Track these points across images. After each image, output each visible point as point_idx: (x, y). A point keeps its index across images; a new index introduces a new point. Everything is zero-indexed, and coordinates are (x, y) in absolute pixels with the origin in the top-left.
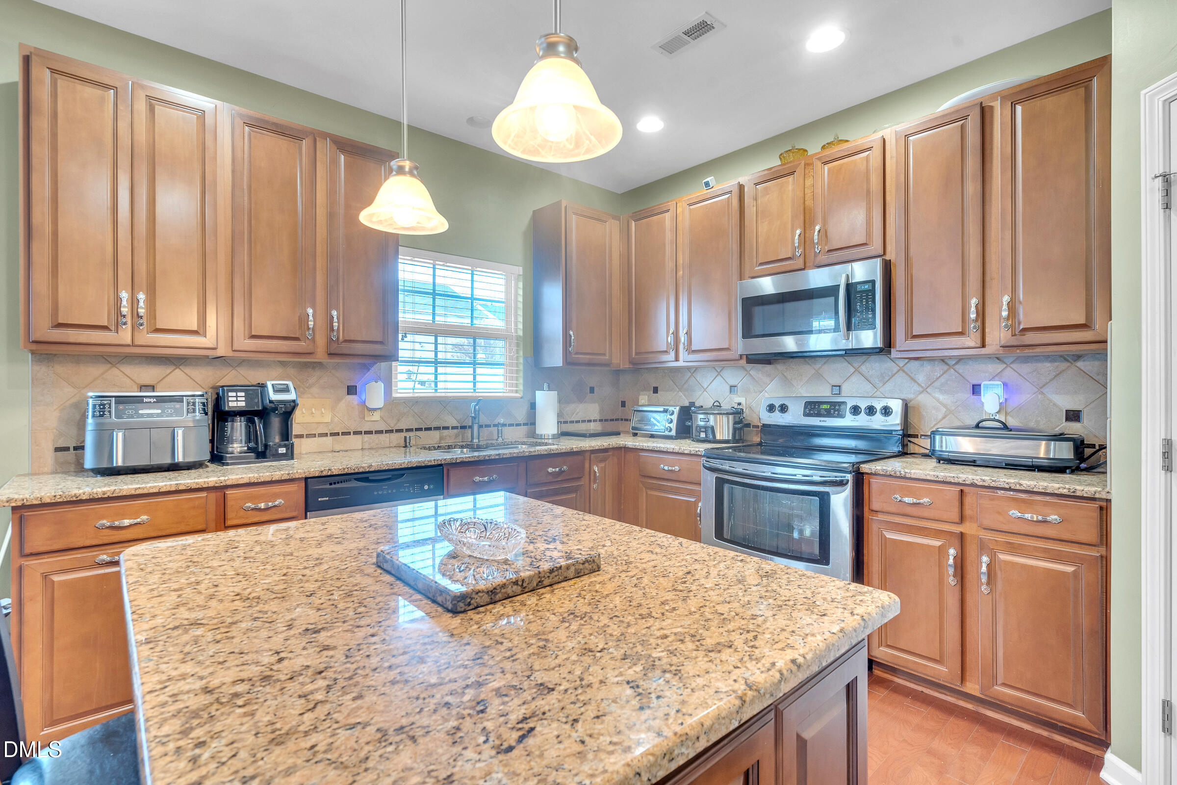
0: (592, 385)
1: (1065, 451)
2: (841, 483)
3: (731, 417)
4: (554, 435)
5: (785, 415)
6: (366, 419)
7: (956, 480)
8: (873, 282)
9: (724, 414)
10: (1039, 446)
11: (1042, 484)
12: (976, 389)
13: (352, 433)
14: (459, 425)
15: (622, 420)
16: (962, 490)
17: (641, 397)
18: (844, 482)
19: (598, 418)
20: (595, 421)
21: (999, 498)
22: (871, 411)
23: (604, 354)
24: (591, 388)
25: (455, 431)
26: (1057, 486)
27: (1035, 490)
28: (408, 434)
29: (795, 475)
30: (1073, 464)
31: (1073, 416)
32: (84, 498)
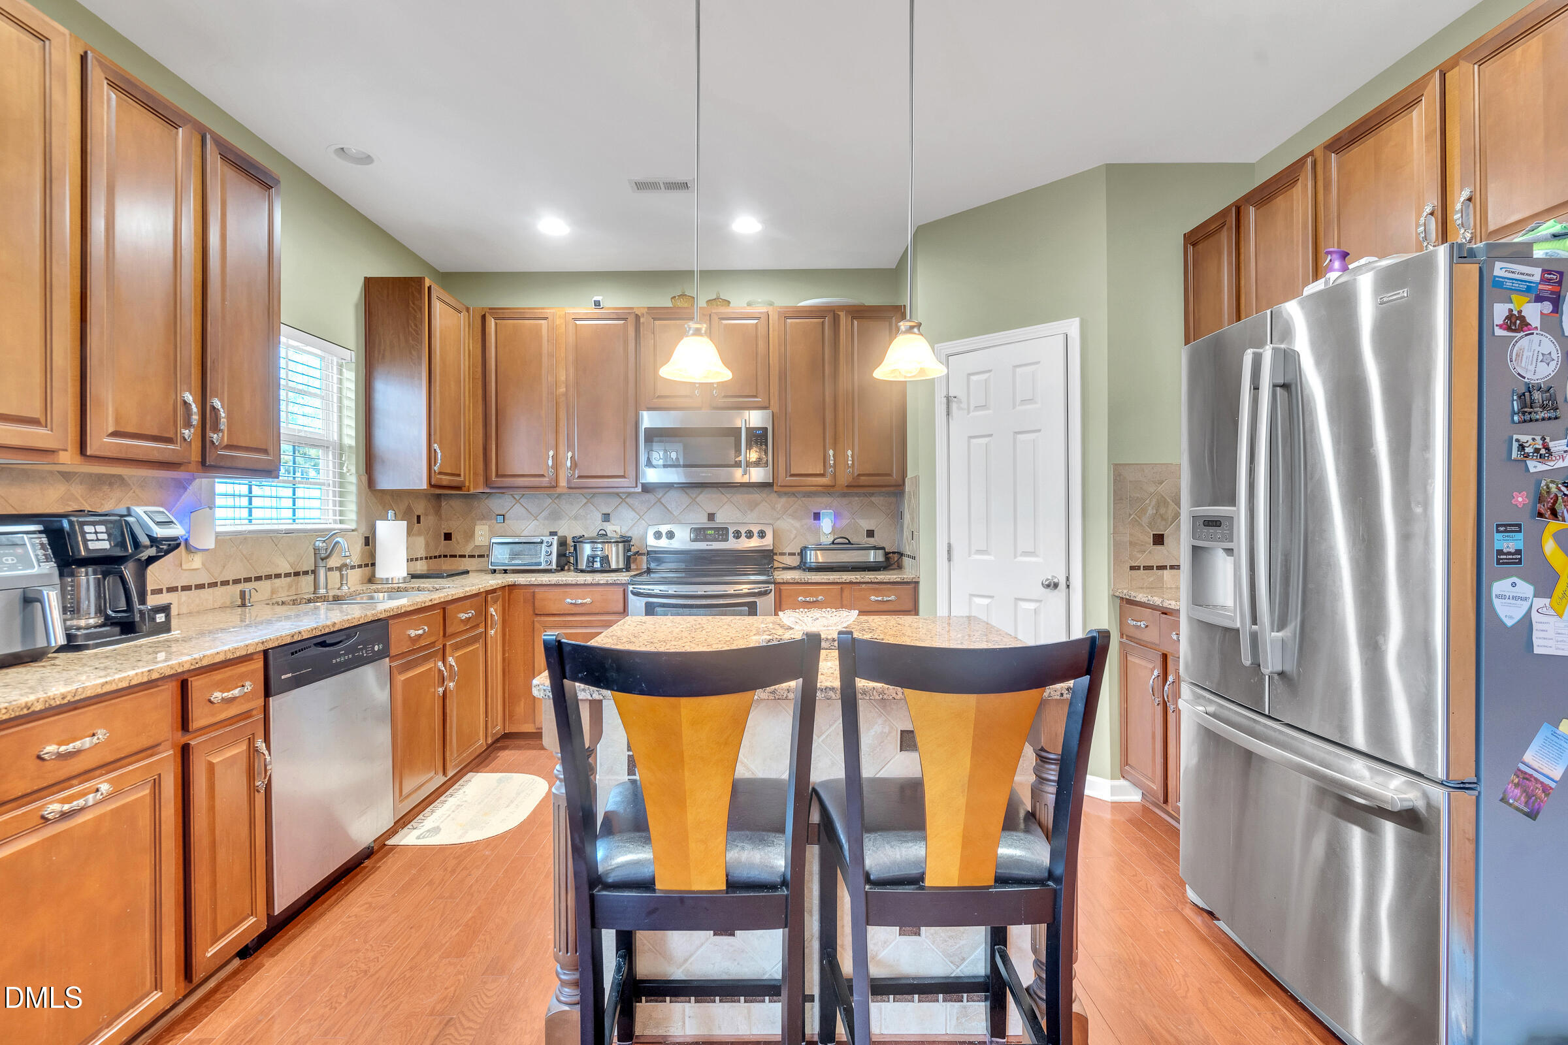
0: (418, 514)
1: (879, 557)
2: (765, 593)
3: (621, 545)
4: (405, 578)
5: (672, 541)
6: (184, 567)
7: (841, 581)
8: (766, 429)
9: (614, 542)
10: (869, 554)
11: (887, 576)
12: (817, 516)
13: (165, 590)
14: (292, 571)
15: (445, 556)
16: (841, 588)
17: (477, 528)
18: (769, 591)
19: (424, 555)
20: (421, 559)
21: (864, 589)
22: (750, 535)
23: (459, 475)
24: (417, 516)
25: (288, 579)
26: (895, 577)
27: (885, 581)
28: (247, 587)
29: (742, 590)
30: (884, 564)
31: (870, 534)
32: (37, 709)
